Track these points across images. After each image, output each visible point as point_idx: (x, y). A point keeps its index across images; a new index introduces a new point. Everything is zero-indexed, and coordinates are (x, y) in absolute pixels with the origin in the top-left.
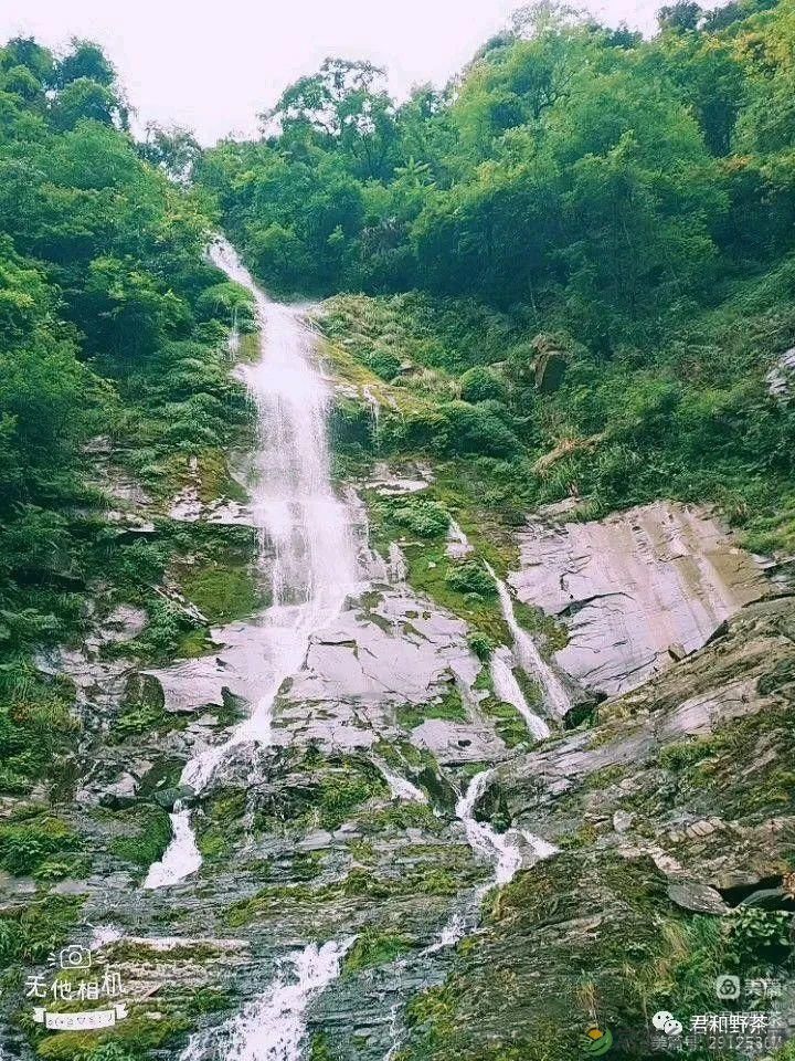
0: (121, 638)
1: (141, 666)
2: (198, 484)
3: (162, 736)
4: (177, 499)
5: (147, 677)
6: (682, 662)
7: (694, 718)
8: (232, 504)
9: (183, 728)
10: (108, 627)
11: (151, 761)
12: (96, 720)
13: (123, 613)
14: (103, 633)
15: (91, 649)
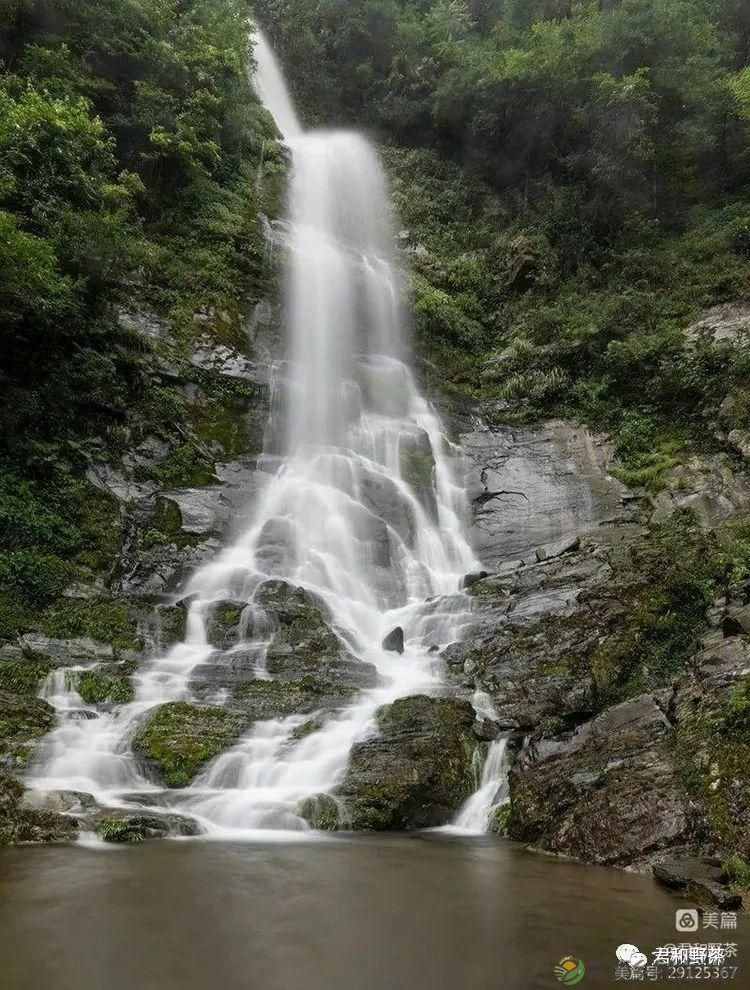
0: (148, 464)
1: (164, 489)
2: (215, 333)
3: (180, 549)
4: (197, 345)
5: (170, 501)
6: (542, 563)
7: (536, 605)
8: (240, 358)
9: (194, 545)
10: (139, 453)
11: (173, 567)
12: (133, 528)
13: (150, 444)
14: (137, 458)
15: (128, 469)
